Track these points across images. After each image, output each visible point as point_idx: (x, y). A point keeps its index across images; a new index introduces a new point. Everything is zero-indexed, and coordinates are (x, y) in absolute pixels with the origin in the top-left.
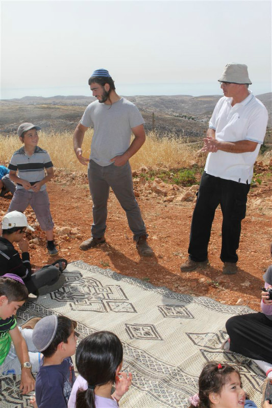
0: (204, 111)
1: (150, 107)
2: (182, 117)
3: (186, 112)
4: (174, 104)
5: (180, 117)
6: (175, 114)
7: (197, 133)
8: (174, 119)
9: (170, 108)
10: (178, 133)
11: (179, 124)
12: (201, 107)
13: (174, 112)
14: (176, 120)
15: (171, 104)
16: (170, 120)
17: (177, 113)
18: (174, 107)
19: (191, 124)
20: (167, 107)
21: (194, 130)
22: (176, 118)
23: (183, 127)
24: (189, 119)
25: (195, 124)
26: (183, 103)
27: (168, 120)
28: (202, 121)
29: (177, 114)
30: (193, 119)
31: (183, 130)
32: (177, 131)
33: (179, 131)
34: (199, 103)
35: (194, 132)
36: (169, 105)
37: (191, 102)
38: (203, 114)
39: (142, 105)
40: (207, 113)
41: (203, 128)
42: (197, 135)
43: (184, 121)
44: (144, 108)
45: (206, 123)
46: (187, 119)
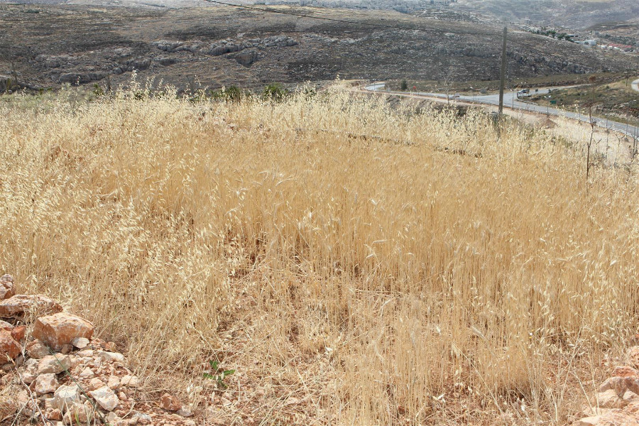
0: (590, 24)
1: (484, 13)
2: (547, 35)
3: (555, 25)
4: (532, 7)
5: (543, 34)
6: (532, 28)
7: (576, 67)
8: (531, 39)
9: (524, 15)
10: (537, 65)
11: (539, 47)
12: (585, 14)
13: (530, 23)
14: (536, 39)
15: (525, 7)
16: (523, 40)
17: (536, 26)
18: (532, 13)
19: (563, 47)
20: (517, 15)
21: (570, 60)
22: (535, 35)
23: (548, 54)
24: (560, 38)
25: (571, 47)
26: (549, 7)
27: (519, 39)
28: (587, 43)
29: (536, 29)
30: (568, 38)
31: (548, 60)
32: (535, 60)
33: (539, 61)
34: (581, 7)
35: (569, 63)
36: (522, 9)
37: (565, 6)
38: (588, 29)
39: (468, 9)
40: (596, 27)
41: (587, 56)
42: (573, 71)
43: (551, 43)
44: (472, 15)
45: (594, 46)
46: (556, 39)
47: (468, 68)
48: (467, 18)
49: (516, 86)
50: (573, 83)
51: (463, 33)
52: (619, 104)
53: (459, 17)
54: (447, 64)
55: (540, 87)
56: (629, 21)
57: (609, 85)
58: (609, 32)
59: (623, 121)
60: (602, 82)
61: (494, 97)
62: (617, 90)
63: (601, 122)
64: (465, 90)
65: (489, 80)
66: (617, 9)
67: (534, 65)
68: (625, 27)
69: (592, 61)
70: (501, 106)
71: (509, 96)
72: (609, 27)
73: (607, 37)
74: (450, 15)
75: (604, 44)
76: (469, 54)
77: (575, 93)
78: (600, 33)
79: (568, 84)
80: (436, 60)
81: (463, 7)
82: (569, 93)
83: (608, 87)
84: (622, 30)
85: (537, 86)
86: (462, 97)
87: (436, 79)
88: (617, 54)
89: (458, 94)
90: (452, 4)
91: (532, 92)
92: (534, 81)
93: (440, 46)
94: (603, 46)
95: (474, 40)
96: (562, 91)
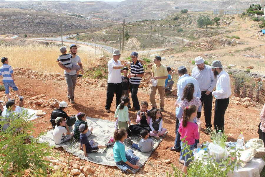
0: (88, 12)
1: (52, 8)
2: (74, 16)
3: (77, 12)
4: (68, 6)
5: (73, 16)
6: (69, 14)
7: (85, 27)
8: (69, 17)
9: (66, 9)
11: (72, 20)
12: (87, 8)
13: (68, 12)
14: (70, 17)
15: (66, 6)
16: (66, 18)
18: (68, 8)
19: (80, 20)
20: (63, 9)
21: (83, 24)
22: (70, 16)
23: (75, 22)
24: (79, 17)
25: (83, 20)
26: (74, 6)
27: (65, 18)
28: (88, 18)
29: (71, 14)
30: (81, 17)
31: (75, 24)
32: (71, 25)
33: (72, 25)
34: (85, 6)
35: (82, 25)
36: (65, 7)
37: (79, 6)
38: (88, 13)
39: (46, 7)
40: (91, 13)
41: (88, 23)
42: (84, 28)
43: (76, 19)
44: (48, 9)
45: (90, 19)
46: (77, 17)
47: (48, 28)
48: (46, 11)
49: (65, 34)
50: (84, 32)
51: (45, 16)
52: (99, 38)
53: (43, 10)
54: (41, 27)
55: (73, 34)
56: (101, 11)
57: (96, 32)
58: (95, 14)
59: (101, 44)
60: (93, 31)
61: (59, 38)
62: (98, 34)
63: (94, 44)
64: (48, 36)
65: (56, 32)
66: (97, 7)
67: (71, 27)
68: (100, 12)
69: (91, 25)
70: (62, 41)
71: (64, 37)
72: (94, 13)
73: (94, 16)
74: (39, 10)
75: (93, 18)
76: (48, 23)
77: (85, 36)
78: (92, 15)
79: (82, 33)
80: (36, 26)
81: (44, 7)
82: (83, 36)
83: (95, 33)
84: (99, 14)
85: (72, 34)
86: (47, 39)
87: (37, 33)
88: (98, 22)
89: (46, 38)
90: (40, 6)
91: (71, 36)
92: (71, 32)
93: (37, 21)
94: (93, 19)
95: (49, 18)
96: (81, 35)
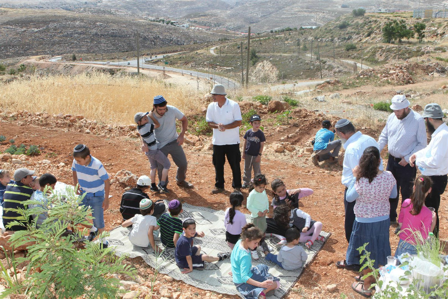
0: (185, 14)
1: (120, 9)
2: (159, 22)
3: (164, 16)
4: (149, 5)
5: (157, 21)
6: (150, 18)
7: (178, 41)
8: (150, 25)
9: (145, 10)
10: (155, 41)
11: (155, 30)
12: (182, 8)
13: (149, 15)
14: (153, 25)
15: (145, 5)
16: (145, 25)
17: (152, 16)
18: (149, 9)
19: (171, 29)
20: (140, 10)
21: (174, 37)
22: (152, 23)
23: (161, 33)
24: (168, 24)
25: (175, 29)
26: (159, 5)
27: (143, 25)
28: (184, 26)
29: (153, 18)
30: (172, 24)
31: (161, 37)
32: (154, 38)
33: (156, 38)
34: (178, 4)
35: (174, 39)
36: (143, 6)
37: (169, 4)
38: (184, 17)
39: (111, 7)
40: (188, 17)
41: (184, 34)
42: (177, 43)
43: (162, 27)
44: (113, 10)
45: (188, 28)
46: (165, 24)
47: (113, 45)
48: (110, 13)
49: (144, 55)
50: (177, 51)
51: (108, 22)
52: (204, 62)
53: (104, 12)
54: (100, 43)
55: (158, 54)
56: (207, 12)
57: (198, 51)
58: (196, 19)
59: (206, 72)
60: (193, 50)
61: (134, 62)
62: (202, 54)
63: (195, 73)
64: (113, 59)
65: (127, 51)
66: (200, 5)
67: (154, 41)
68: (205, 16)
69: (187, 37)
70: (138, 68)
71: (142, 60)
72: (195, 16)
73: (195, 22)
74: (98, 11)
75: (194, 26)
76: (114, 36)
77: (179, 57)
78: (191, 19)
79: (174, 52)
80: (92, 40)
81: (106, 6)
82: (175, 57)
83: (197, 53)
84: (203, 18)
85: (156, 54)
86: (111, 63)
87: (94, 52)
88: (201, 32)
89: (108, 61)
90: (99, 4)
91: (154, 58)
92: (154, 51)
93: (94, 31)
94: (193, 28)
95: (115, 27)
96: (171, 56)
